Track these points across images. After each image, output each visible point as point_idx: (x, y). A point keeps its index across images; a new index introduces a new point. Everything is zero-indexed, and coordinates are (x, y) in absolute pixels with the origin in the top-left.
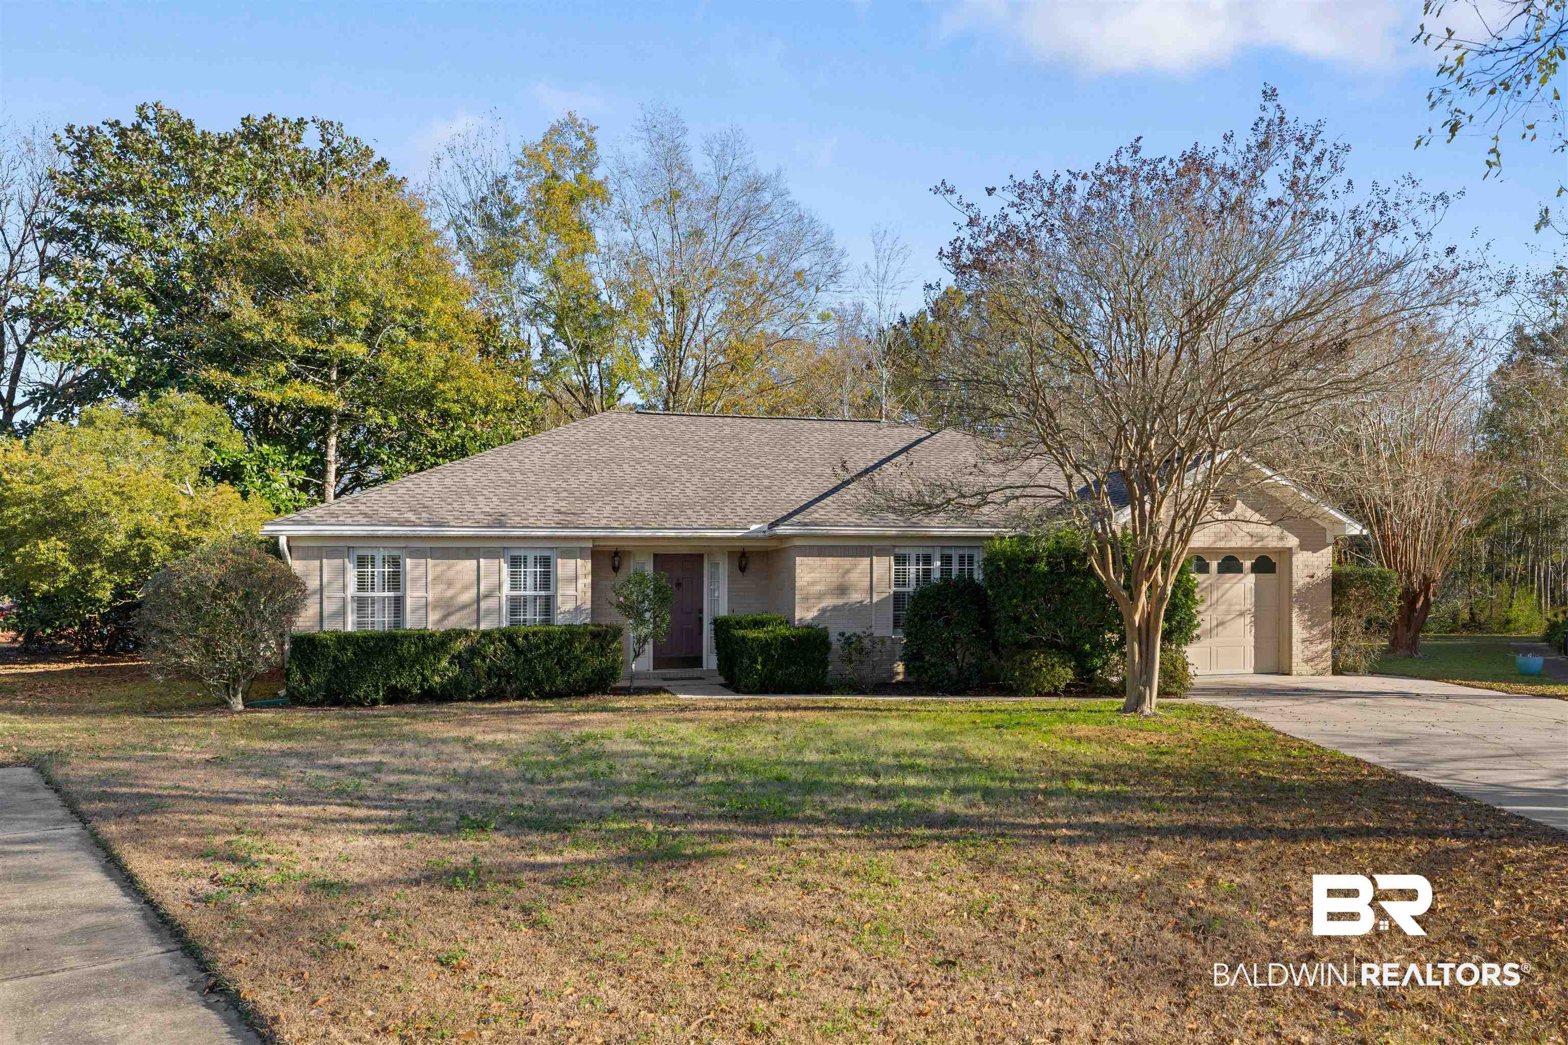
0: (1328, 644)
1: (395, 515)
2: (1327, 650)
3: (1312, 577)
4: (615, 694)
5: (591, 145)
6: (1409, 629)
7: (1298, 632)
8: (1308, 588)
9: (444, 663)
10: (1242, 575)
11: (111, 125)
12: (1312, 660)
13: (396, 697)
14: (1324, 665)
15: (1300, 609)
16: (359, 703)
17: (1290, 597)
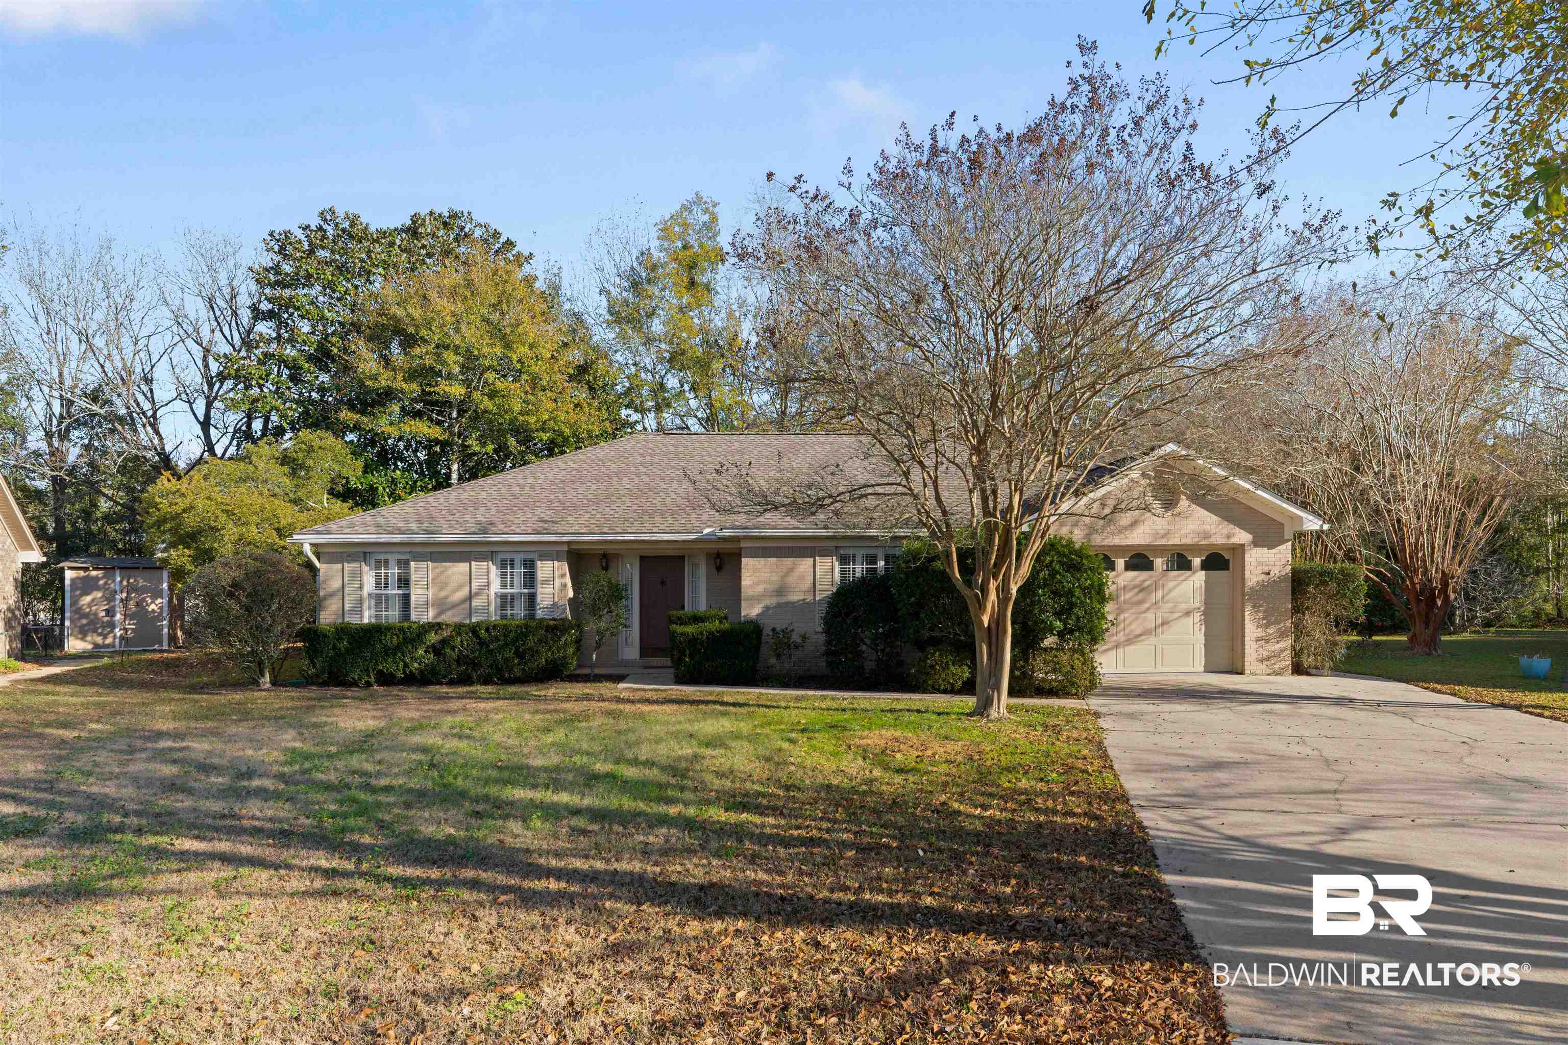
0: (1287, 643)
1: (401, 524)
2: (1286, 649)
3: (1268, 574)
4: (571, 681)
5: (714, 219)
6: (1427, 624)
7: (1252, 630)
8: (1263, 586)
9: (421, 652)
10: (1189, 573)
11: (304, 229)
12: (1268, 659)
13: (386, 680)
14: (1283, 664)
15: (1254, 607)
16: (354, 684)
17: (1243, 595)
